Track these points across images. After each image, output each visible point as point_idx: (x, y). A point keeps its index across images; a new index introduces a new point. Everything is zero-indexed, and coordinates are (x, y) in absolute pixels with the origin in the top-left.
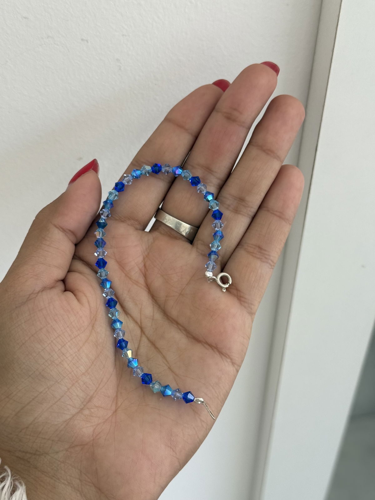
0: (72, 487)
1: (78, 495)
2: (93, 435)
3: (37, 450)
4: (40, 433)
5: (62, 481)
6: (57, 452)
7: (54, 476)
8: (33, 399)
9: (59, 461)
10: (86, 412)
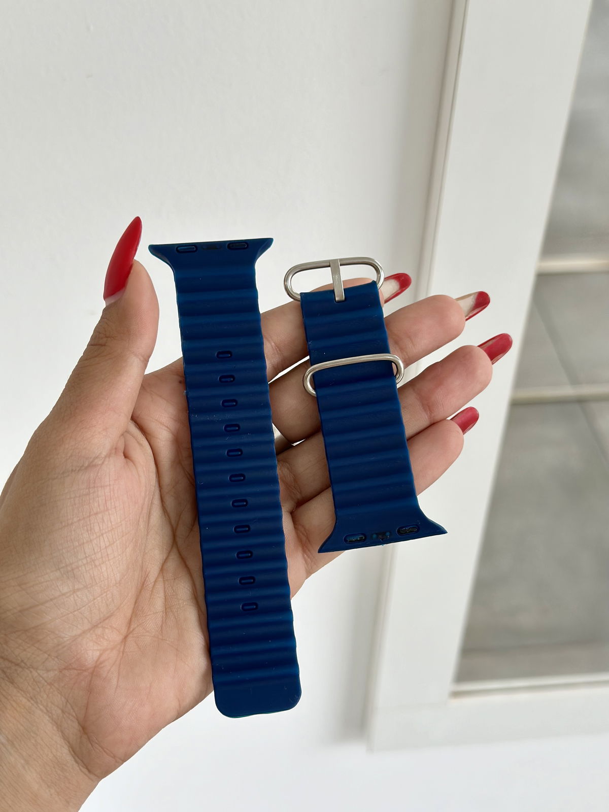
0: (49, 717)
1: (55, 728)
2: (96, 662)
3: (22, 661)
4: (38, 641)
5: (41, 707)
6: (48, 671)
7: (32, 698)
8: (51, 600)
9: (46, 681)
10: (99, 631)
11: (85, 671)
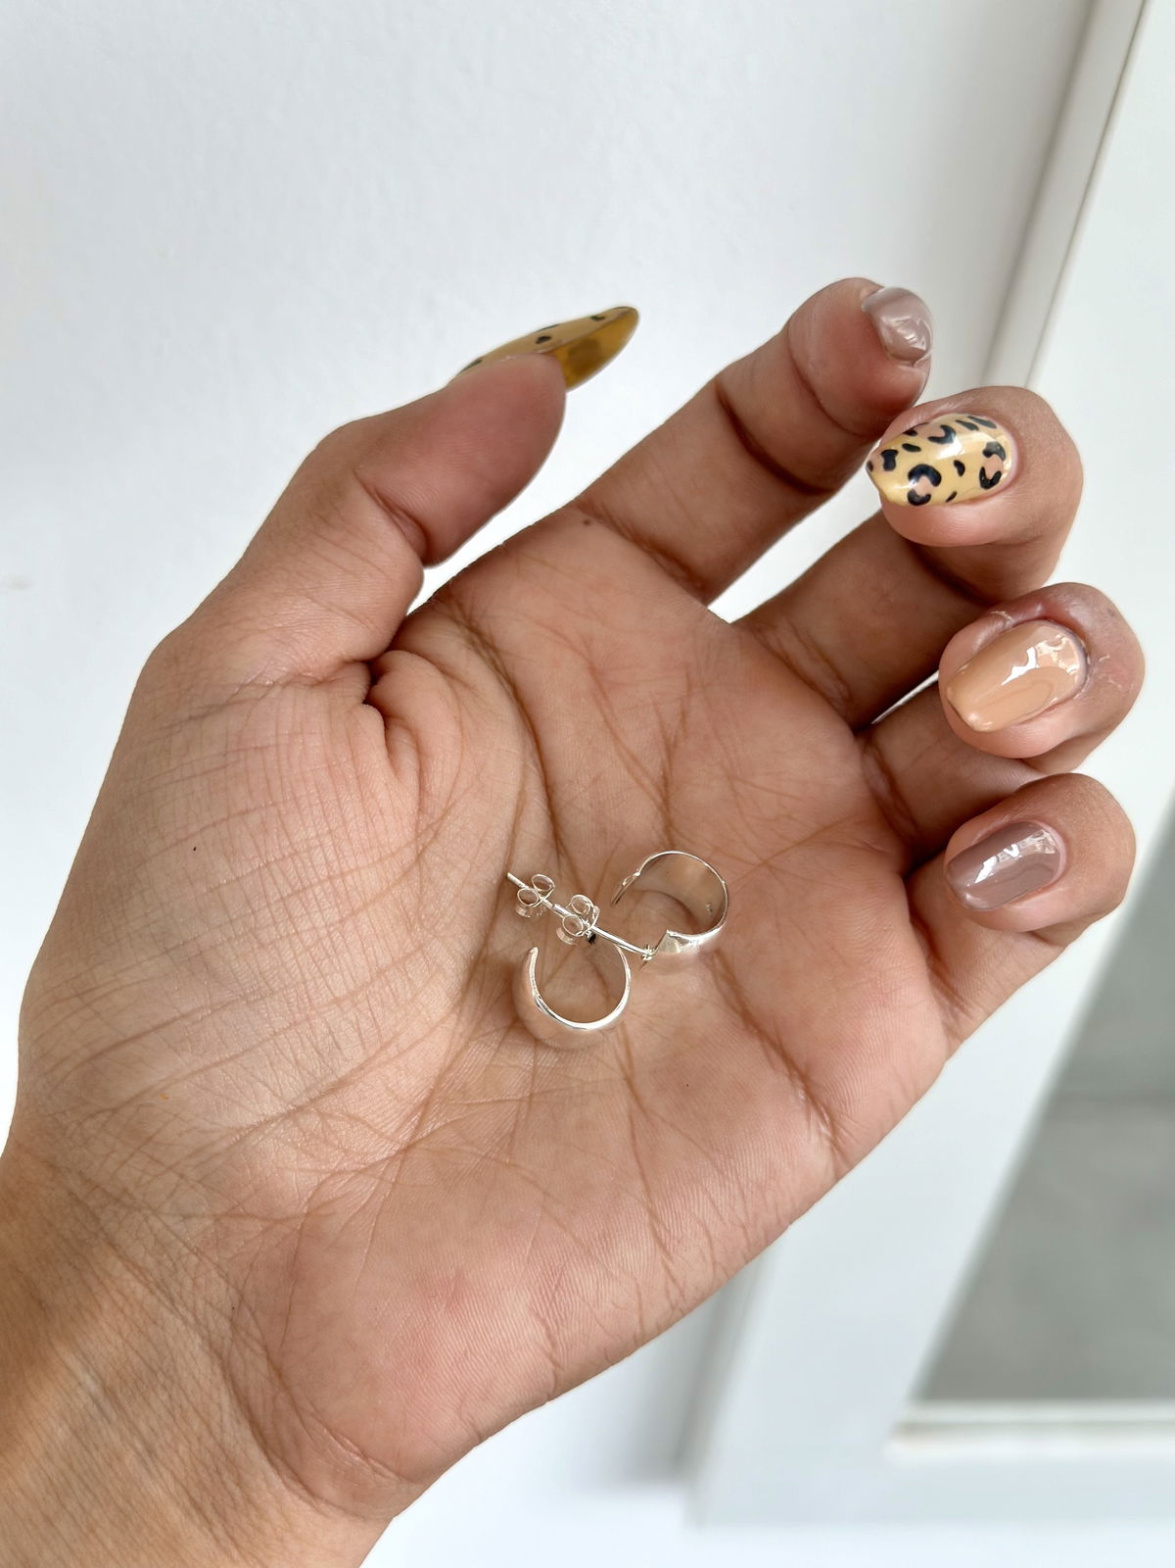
2: (310, 1200)
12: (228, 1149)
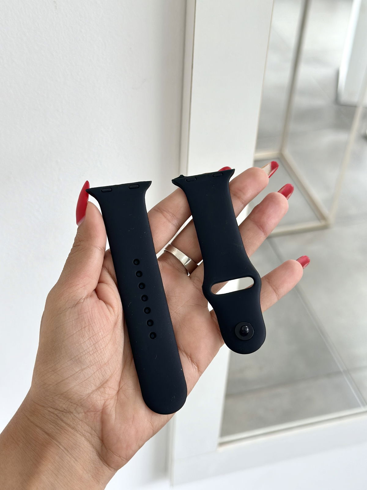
2: (103, 406)
11: (98, 411)
12: (87, 398)
